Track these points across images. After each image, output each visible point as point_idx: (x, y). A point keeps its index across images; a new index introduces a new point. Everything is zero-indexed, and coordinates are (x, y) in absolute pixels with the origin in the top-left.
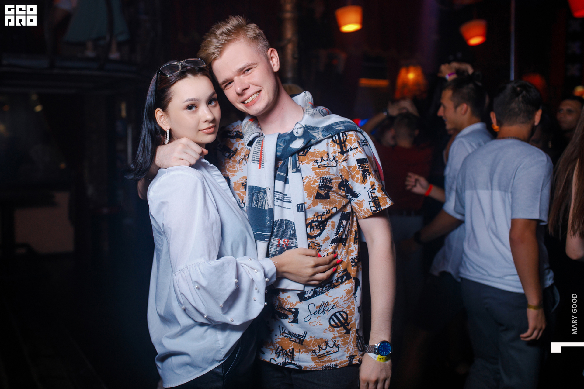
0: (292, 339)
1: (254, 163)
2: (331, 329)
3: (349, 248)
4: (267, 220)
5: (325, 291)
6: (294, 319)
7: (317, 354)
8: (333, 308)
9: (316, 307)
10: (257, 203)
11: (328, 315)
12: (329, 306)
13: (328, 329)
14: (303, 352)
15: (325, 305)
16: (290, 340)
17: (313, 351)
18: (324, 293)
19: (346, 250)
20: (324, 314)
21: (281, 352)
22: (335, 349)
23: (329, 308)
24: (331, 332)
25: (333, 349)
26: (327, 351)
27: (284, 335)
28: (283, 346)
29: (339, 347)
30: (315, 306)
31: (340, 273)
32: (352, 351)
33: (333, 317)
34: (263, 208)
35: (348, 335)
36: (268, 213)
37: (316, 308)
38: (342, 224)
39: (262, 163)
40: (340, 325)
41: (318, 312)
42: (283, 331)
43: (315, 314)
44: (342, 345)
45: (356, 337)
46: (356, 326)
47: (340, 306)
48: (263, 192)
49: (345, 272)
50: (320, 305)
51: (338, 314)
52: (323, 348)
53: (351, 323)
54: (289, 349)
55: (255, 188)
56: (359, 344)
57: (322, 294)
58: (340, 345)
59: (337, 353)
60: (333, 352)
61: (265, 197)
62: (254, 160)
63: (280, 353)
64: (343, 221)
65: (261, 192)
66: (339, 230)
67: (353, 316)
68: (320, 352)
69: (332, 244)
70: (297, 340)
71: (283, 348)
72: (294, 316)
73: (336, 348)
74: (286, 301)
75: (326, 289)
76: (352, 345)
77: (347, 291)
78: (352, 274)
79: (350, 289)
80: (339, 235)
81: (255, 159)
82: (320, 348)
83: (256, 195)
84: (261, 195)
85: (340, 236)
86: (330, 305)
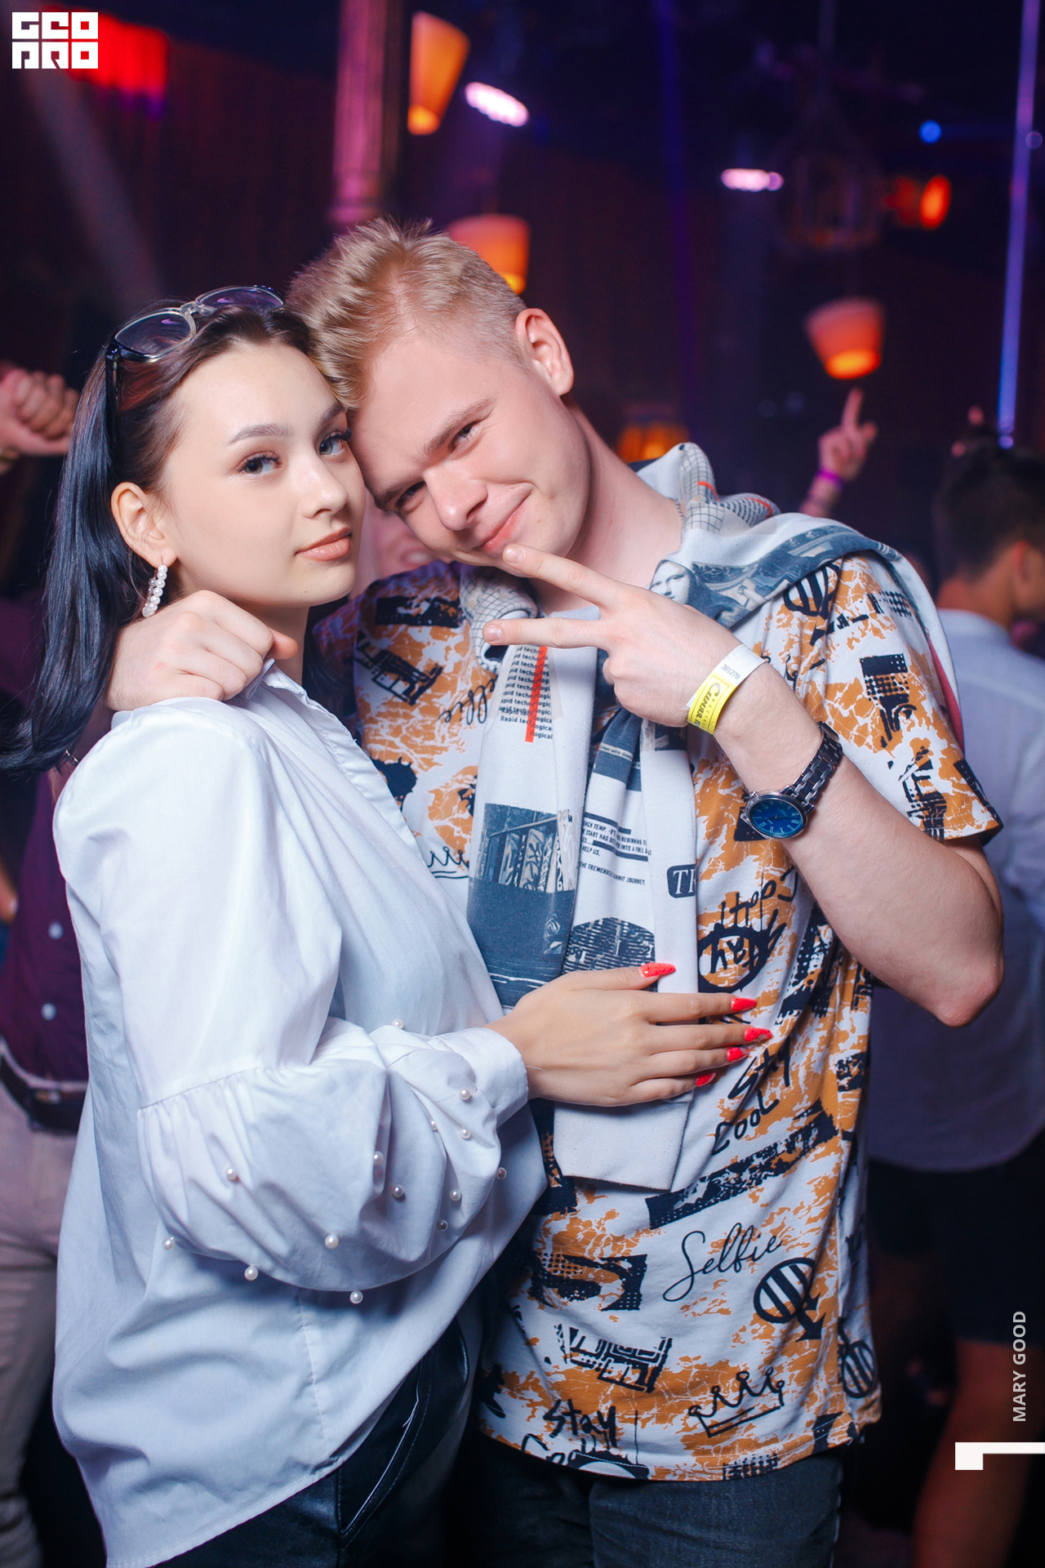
0: (610, 1372)
1: (510, 720)
2: (761, 1327)
3: (836, 1023)
4: (550, 931)
5: (749, 1184)
6: (623, 1297)
7: (703, 1418)
8: (771, 1249)
9: (712, 1245)
10: (518, 872)
11: (751, 1275)
12: (755, 1240)
13: (749, 1329)
14: (648, 1419)
15: (744, 1237)
16: (600, 1377)
17: (690, 1409)
18: (745, 1192)
19: (824, 1033)
20: (737, 1271)
21: (568, 1419)
22: (770, 1399)
23: (756, 1248)
24: (760, 1337)
25: (760, 1398)
26: (741, 1410)
27: (580, 1357)
28: (574, 1402)
29: (784, 1390)
30: (709, 1240)
31: (799, 1117)
32: (823, 1400)
33: (771, 1283)
34: (541, 888)
35: (815, 1341)
36: (552, 904)
37: (711, 1249)
38: (817, 939)
39: (538, 719)
40: (790, 1308)
41: (719, 1266)
42: (574, 1344)
43: (707, 1270)
44: (794, 1384)
45: (837, 1349)
46: (838, 1307)
47: (795, 1240)
48: (541, 828)
49: (815, 1115)
50: (725, 1238)
51: (787, 1272)
52: (728, 1399)
53: (825, 1297)
54: (599, 1412)
55: (512, 815)
56: (846, 1372)
57: (735, 1194)
58: (787, 1382)
59: (777, 1411)
60: (761, 1412)
61: (548, 846)
62: (509, 711)
63: (562, 1421)
64: (820, 928)
65: (533, 830)
66: (805, 964)
67: (831, 1272)
68: (718, 1412)
69: (783, 1016)
70: (630, 1371)
71: (576, 1406)
72: (624, 1286)
73: (772, 1394)
74: (599, 1232)
75: (751, 1178)
76: (824, 1379)
77: (820, 1183)
78: (839, 1117)
79: (831, 1174)
80: (808, 978)
81: (514, 706)
82: (718, 1399)
83: (513, 839)
84: (532, 840)
85: (810, 982)
86: (759, 1236)
